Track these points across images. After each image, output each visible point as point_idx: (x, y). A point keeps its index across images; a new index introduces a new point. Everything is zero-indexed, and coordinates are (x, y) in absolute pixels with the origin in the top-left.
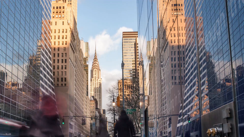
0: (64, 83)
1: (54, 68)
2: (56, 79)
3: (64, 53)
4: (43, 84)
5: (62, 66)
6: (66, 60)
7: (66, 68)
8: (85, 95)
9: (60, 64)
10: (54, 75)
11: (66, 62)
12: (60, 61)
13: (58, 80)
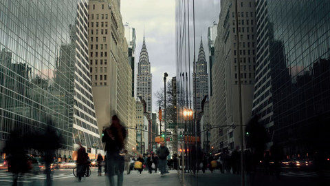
0: (103, 81)
1: (91, 64)
2: (94, 77)
3: (104, 44)
4: (78, 83)
5: (102, 60)
6: (106, 53)
7: (106, 63)
8: (130, 96)
9: (99, 58)
10: (91, 71)
11: (106, 55)
12: (99, 54)
13: (96, 78)
